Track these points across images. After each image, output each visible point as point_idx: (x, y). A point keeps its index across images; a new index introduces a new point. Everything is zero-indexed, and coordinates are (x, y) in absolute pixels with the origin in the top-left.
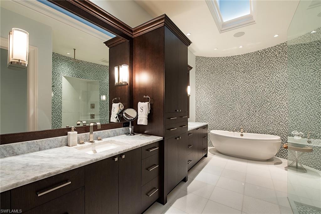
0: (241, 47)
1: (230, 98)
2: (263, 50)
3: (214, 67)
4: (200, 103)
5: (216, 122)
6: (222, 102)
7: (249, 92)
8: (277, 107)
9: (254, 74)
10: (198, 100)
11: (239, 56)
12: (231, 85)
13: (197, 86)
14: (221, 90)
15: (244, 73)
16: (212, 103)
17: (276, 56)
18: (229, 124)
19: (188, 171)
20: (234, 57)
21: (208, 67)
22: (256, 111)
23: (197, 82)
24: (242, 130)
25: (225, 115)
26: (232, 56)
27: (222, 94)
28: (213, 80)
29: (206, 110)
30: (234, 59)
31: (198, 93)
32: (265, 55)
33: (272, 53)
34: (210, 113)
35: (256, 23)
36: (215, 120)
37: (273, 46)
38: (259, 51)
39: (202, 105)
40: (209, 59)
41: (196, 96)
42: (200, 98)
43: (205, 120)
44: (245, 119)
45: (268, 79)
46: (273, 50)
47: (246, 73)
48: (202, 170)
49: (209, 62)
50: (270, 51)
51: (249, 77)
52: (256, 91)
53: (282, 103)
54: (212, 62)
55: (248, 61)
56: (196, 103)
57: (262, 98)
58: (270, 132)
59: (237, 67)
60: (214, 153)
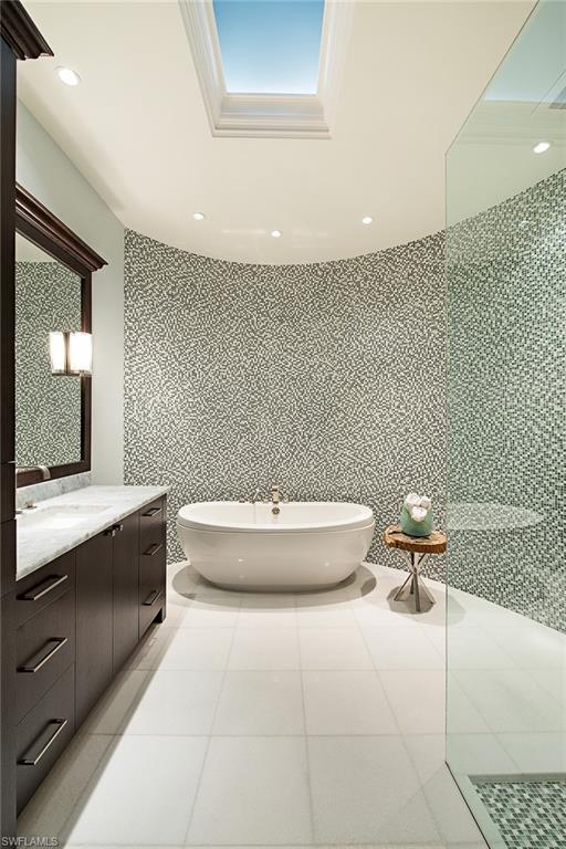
0: (276, 234)
1: (242, 396)
2: (329, 264)
3: (195, 286)
4: (143, 408)
5: (200, 472)
6: (218, 407)
7: (293, 379)
8: (360, 425)
9: (306, 329)
10: (134, 398)
11: (268, 268)
12: (246, 354)
13: (129, 343)
14: (217, 368)
15: (282, 322)
16: (186, 411)
17: (358, 284)
18: (240, 478)
19: (19, 813)
20: (254, 269)
21: (173, 282)
22: (310, 437)
23: (130, 328)
24: (276, 496)
25: (227, 448)
26: (248, 265)
27: (220, 381)
28: (190, 330)
29: (166, 434)
30: (255, 273)
31: (134, 369)
32: (333, 278)
33: (349, 277)
34: (181, 443)
35: (329, 138)
36: (197, 467)
37: (351, 258)
38: (318, 265)
39: (150, 415)
40: (176, 256)
41: (126, 382)
42: (143, 391)
43: (161, 469)
44: (284, 459)
45: (340, 345)
46: (351, 269)
47: (286, 323)
48: (124, 730)
49: (176, 264)
50: (344, 271)
51: (294, 335)
52: (311, 378)
53: (371, 415)
54: (188, 268)
55: (291, 287)
56: (128, 407)
57: (325, 399)
58: (344, 493)
59: (262, 301)
60: (189, 592)
